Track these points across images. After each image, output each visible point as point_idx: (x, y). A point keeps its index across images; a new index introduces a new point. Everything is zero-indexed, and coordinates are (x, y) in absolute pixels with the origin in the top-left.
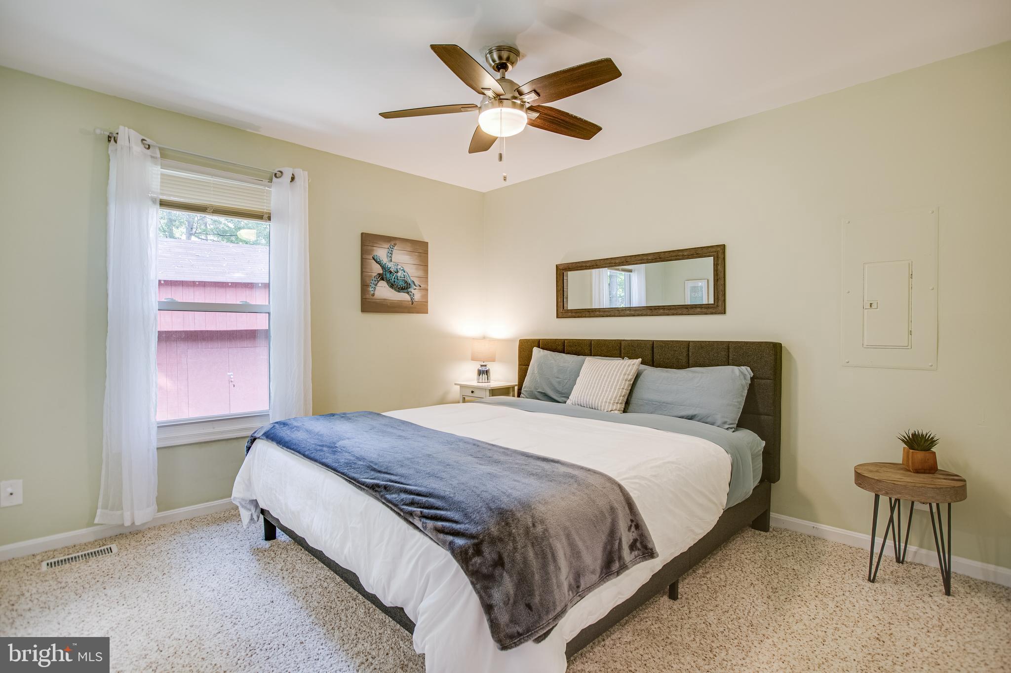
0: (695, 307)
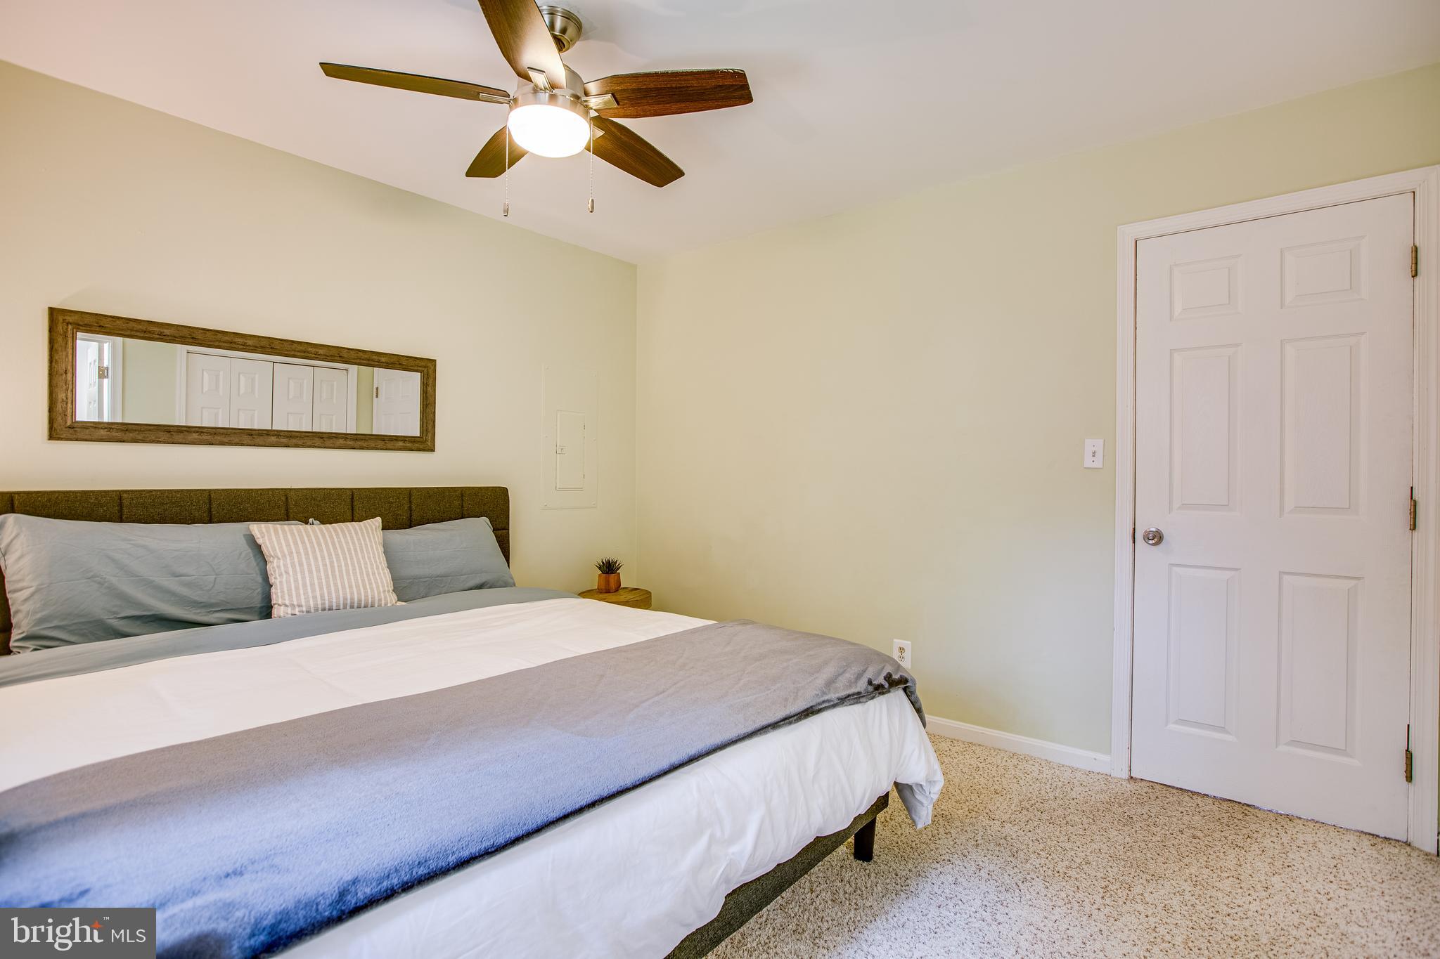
0: (396, 440)
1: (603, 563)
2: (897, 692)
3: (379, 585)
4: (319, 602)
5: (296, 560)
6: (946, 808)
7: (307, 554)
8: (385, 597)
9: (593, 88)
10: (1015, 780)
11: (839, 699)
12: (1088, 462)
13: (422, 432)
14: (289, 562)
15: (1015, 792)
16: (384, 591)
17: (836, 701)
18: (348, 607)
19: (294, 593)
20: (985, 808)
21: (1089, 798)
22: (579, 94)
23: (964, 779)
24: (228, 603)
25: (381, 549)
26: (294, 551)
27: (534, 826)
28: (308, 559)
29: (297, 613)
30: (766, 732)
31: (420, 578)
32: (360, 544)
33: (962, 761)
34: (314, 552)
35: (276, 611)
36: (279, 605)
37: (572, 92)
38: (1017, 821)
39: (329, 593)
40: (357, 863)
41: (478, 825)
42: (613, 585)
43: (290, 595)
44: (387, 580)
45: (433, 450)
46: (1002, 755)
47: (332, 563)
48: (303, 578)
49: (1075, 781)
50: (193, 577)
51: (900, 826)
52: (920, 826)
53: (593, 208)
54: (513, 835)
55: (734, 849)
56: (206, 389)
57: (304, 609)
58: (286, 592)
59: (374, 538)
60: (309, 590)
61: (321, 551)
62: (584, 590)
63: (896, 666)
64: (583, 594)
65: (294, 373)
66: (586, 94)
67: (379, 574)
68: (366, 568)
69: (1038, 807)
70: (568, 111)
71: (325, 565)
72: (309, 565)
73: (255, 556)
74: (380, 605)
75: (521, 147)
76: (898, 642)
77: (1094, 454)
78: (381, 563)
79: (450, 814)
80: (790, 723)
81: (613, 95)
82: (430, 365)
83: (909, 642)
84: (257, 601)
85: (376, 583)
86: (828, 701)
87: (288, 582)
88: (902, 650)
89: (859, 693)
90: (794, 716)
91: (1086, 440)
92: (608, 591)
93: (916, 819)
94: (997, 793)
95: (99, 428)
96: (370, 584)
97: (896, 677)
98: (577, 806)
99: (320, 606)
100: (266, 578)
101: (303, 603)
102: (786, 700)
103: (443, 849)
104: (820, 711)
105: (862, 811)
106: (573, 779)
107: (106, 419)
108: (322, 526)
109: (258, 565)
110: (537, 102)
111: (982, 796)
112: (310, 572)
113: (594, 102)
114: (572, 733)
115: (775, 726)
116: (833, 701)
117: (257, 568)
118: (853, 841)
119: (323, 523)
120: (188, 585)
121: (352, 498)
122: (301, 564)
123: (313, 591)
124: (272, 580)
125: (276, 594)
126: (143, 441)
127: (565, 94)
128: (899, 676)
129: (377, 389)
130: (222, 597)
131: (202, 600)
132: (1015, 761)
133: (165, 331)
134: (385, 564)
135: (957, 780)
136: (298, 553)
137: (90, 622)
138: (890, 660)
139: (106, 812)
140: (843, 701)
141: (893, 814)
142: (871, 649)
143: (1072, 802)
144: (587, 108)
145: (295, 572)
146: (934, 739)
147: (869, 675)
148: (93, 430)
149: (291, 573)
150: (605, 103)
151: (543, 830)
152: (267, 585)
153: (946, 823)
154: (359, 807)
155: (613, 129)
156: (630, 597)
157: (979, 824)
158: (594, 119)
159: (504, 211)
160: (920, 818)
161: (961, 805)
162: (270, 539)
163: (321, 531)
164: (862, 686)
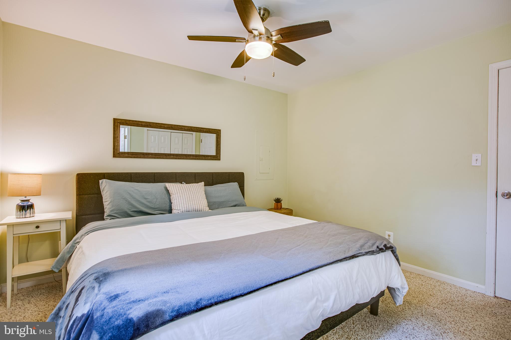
1: (276, 199)
2: (388, 252)
3: (203, 204)
4: (186, 209)
5: (179, 195)
6: (408, 299)
7: (182, 193)
8: (205, 208)
9: (274, 33)
10: (439, 291)
11: (365, 252)
12: (474, 163)
13: (216, 154)
14: (177, 196)
15: (439, 296)
16: (205, 206)
17: (364, 253)
18: (194, 211)
19: (178, 206)
20: (426, 301)
21: (474, 302)
22: (269, 36)
23: (416, 289)
24: (160, 208)
25: (204, 193)
26: (178, 192)
27: (256, 288)
28: (182, 195)
29: (179, 212)
30: (338, 263)
31: (216, 202)
32: (198, 191)
33: (415, 281)
34: (184, 193)
35: (174, 211)
36: (174, 209)
37: (266, 36)
38: (440, 308)
39: (189, 206)
40: (201, 294)
41: (238, 286)
42: (279, 207)
43: (177, 206)
44: (206, 203)
45: (220, 160)
46: (433, 280)
47: (189, 196)
48: (181, 201)
49: (468, 295)
50: (150, 200)
51: (389, 304)
52: (398, 305)
53: (274, 75)
54: (249, 290)
55: (325, 304)
56: (152, 141)
57: (181, 211)
58: (176, 205)
59: (202, 189)
60: (183, 205)
61: (186, 192)
62: (270, 208)
63: (388, 242)
64: (270, 210)
65: (177, 135)
66: (272, 36)
67: (203, 200)
68: (200, 198)
69: (450, 303)
70: (265, 42)
71: (187, 197)
72: (183, 197)
73: (167, 194)
74: (204, 211)
75: (249, 57)
76: (388, 233)
77: (477, 160)
78: (204, 197)
79: (229, 281)
80: (347, 260)
81: (281, 35)
82: (219, 131)
83: (393, 233)
84: (168, 208)
85: (203, 203)
86: (361, 253)
87: (177, 202)
88: (389, 236)
89: (373, 251)
90: (348, 258)
91: (473, 154)
92: (278, 209)
93: (396, 302)
94: (431, 296)
95: (125, 154)
96: (201, 204)
97: (388, 246)
98: (271, 283)
99: (186, 210)
100: (170, 201)
101: (181, 209)
102: (345, 251)
103: (227, 292)
104: (358, 256)
105: (375, 296)
106: (269, 274)
107: (126, 151)
108: (186, 184)
109: (168, 196)
110: (255, 40)
111: (424, 296)
112: (183, 199)
113: (274, 38)
114: (268, 257)
115: (341, 261)
116: (363, 253)
117: (168, 197)
118: (370, 307)
119: (186, 183)
120: (149, 202)
121: (195, 176)
122: (180, 197)
123: (184, 205)
124: (172, 201)
125: (173, 206)
126: (137, 158)
127: (264, 37)
128: (389, 246)
129: (201, 140)
130: (158, 206)
131: (152, 207)
132: (439, 284)
133: (143, 124)
134: (205, 197)
135: (413, 289)
136: (179, 193)
137: (123, 212)
138: (384, 239)
139: (131, 269)
140: (367, 253)
141: (386, 299)
142: (377, 235)
143: (466, 303)
144: (272, 41)
145: (179, 199)
146: (404, 271)
147: (377, 244)
148: (124, 154)
149: (177, 199)
150: (278, 38)
151: (259, 290)
152: (171, 203)
153: (409, 305)
154: (201, 276)
155: (280, 47)
156: (285, 211)
157: (423, 307)
158: (274, 44)
159: (244, 79)
160: (398, 301)
161: (415, 298)
162: (171, 188)
163: (186, 186)
164: (374, 248)
